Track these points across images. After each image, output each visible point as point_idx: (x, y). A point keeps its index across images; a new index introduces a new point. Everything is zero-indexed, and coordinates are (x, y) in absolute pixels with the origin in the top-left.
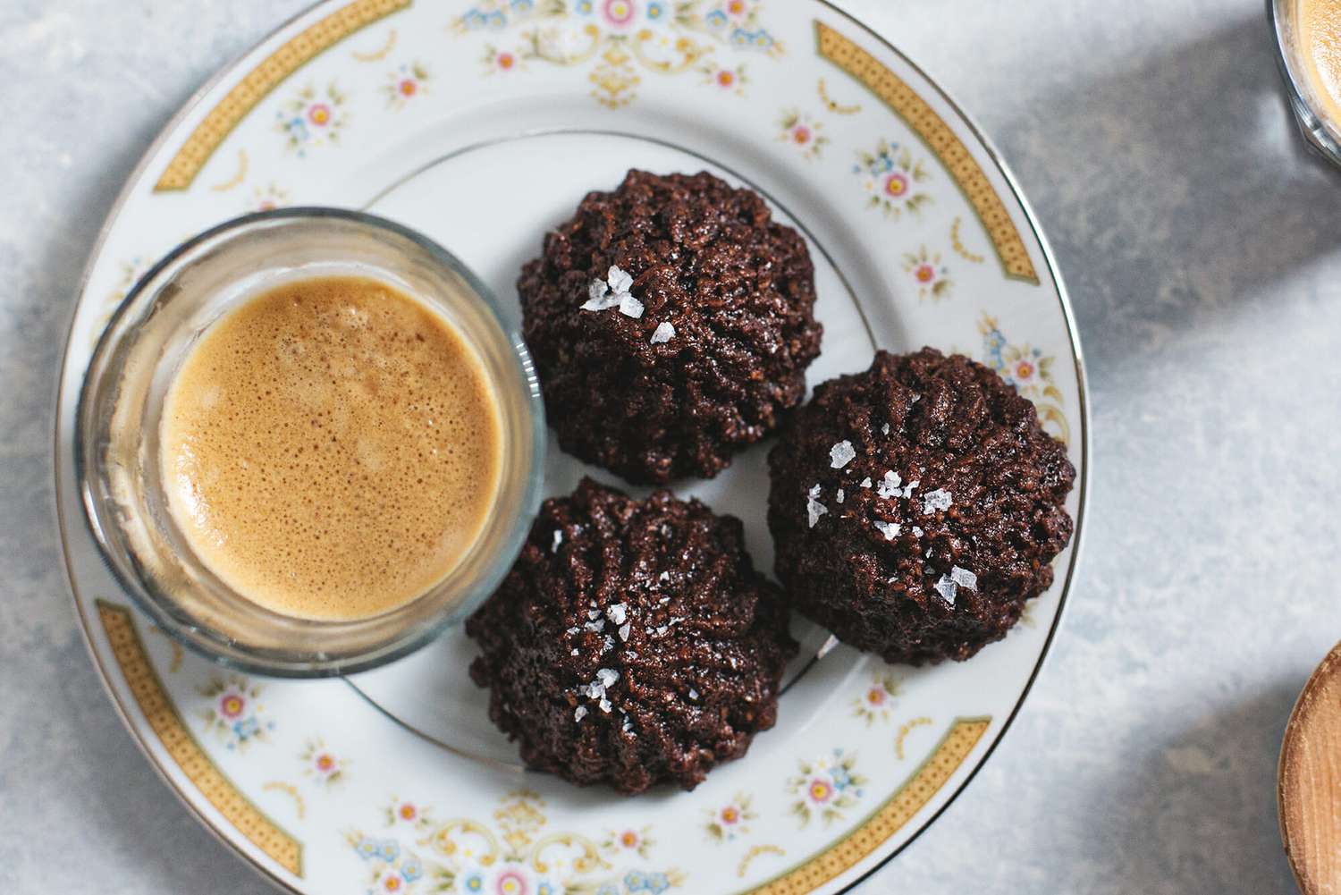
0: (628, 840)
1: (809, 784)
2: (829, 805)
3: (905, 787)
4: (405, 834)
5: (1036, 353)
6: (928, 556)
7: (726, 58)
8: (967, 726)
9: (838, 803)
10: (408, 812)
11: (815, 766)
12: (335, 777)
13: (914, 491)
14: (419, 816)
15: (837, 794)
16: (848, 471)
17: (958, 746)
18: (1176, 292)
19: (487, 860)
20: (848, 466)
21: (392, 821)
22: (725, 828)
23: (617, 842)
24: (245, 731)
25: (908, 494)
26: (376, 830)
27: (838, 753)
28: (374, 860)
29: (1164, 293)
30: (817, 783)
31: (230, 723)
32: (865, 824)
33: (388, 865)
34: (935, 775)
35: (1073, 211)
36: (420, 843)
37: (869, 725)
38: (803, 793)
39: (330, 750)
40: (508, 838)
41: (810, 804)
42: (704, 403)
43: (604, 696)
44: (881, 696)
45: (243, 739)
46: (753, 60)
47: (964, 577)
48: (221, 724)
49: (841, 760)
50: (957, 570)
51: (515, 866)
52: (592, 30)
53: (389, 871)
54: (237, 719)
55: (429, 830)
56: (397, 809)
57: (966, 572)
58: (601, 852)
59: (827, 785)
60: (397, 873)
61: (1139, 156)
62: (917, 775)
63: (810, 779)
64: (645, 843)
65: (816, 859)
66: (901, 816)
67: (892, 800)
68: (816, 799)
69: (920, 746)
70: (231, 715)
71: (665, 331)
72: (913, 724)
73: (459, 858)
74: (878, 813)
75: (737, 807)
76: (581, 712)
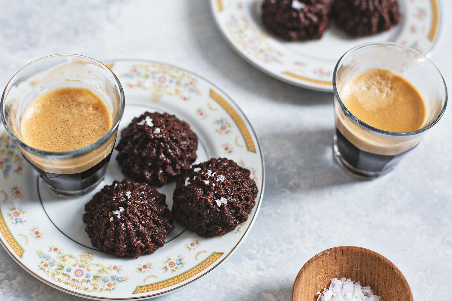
0: (115, 268)
1: (169, 263)
2: (174, 268)
3: (196, 267)
4: (53, 254)
5: (253, 169)
6: (215, 192)
7: (186, 94)
8: (217, 254)
9: (176, 268)
10: (56, 250)
11: (172, 259)
12: (38, 237)
13: (215, 175)
14: (59, 251)
15: (176, 266)
16: (198, 173)
17: (213, 259)
18: (294, 184)
19: (74, 265)
20: (198, 172)
21: (51, 251)
22: (143, 270)
23: (112, 268)
24: (18, 221)
25: (213, 175)
26: (46, 252)
27: (179, 256)
28: (43, 258)
29: (291, 183)
30: (172, 262)
31: (15, 218)
32: (183, 274)
33: (46, 261)
34: (205, 265)
35: (272, 159)
36: (57, 257)
37: (189, 251)
38: (167, 264)
39: (39, 230)
40: (81, 261)
41: (168, 267)
42: (163, 156)
43: (119, 214)
44: (194, 244)
45: (17, 222)
46: (193, 96)
47: (224, 201)
48: (12, 218)
49: (179, 258)
50: (222, 199)
51: (81, 268)
52: (154, 84)
53: (46, 262)
54: (16, 217)
55: (60, 255)
56: (53, 248)
57: (225, 199)
58: (106, 270)
59: (174, 264)
60: (48, 263)
61: (293, 152)
62: (200, 264)
63: (170, 261)
64: (119, 269)
65: (167, 280)
66: (193, 274)
67: (192, 269)
68: (170, 266)
69: (202, 258)
70: (15, 216)
71: (158, 130)
72: (202, 252)
73: (66, 263)
74: (187, 272)
75: (148, 265)
76: (112, 219)
